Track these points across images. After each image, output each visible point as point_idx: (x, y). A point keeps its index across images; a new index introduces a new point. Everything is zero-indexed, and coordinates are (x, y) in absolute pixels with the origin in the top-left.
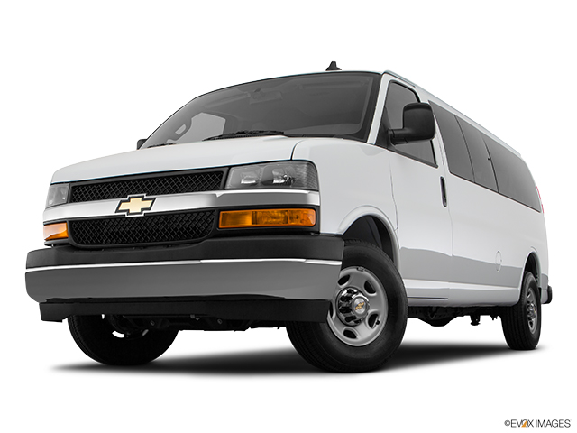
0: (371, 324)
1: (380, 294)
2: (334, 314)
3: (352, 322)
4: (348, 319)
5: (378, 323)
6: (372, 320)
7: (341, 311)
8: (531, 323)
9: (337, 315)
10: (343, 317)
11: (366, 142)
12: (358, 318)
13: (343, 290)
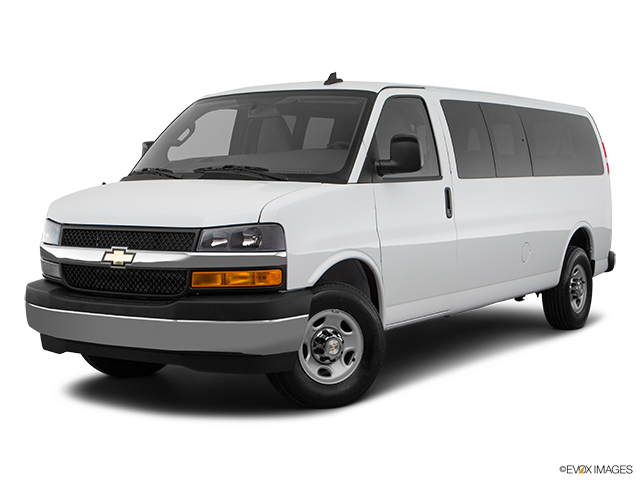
0: (347, 361)
1: (356, 332)
2: (309, 356)
3: (327, 361)
4: (323, 359)
5: (354, 360)
6: (348, 357)
7: (316, 351)
8: (578, 301)
9: (312, 354)
10: (318, 356)
11: (346, 183)
12: (332, 358)
13: (318, 331)
